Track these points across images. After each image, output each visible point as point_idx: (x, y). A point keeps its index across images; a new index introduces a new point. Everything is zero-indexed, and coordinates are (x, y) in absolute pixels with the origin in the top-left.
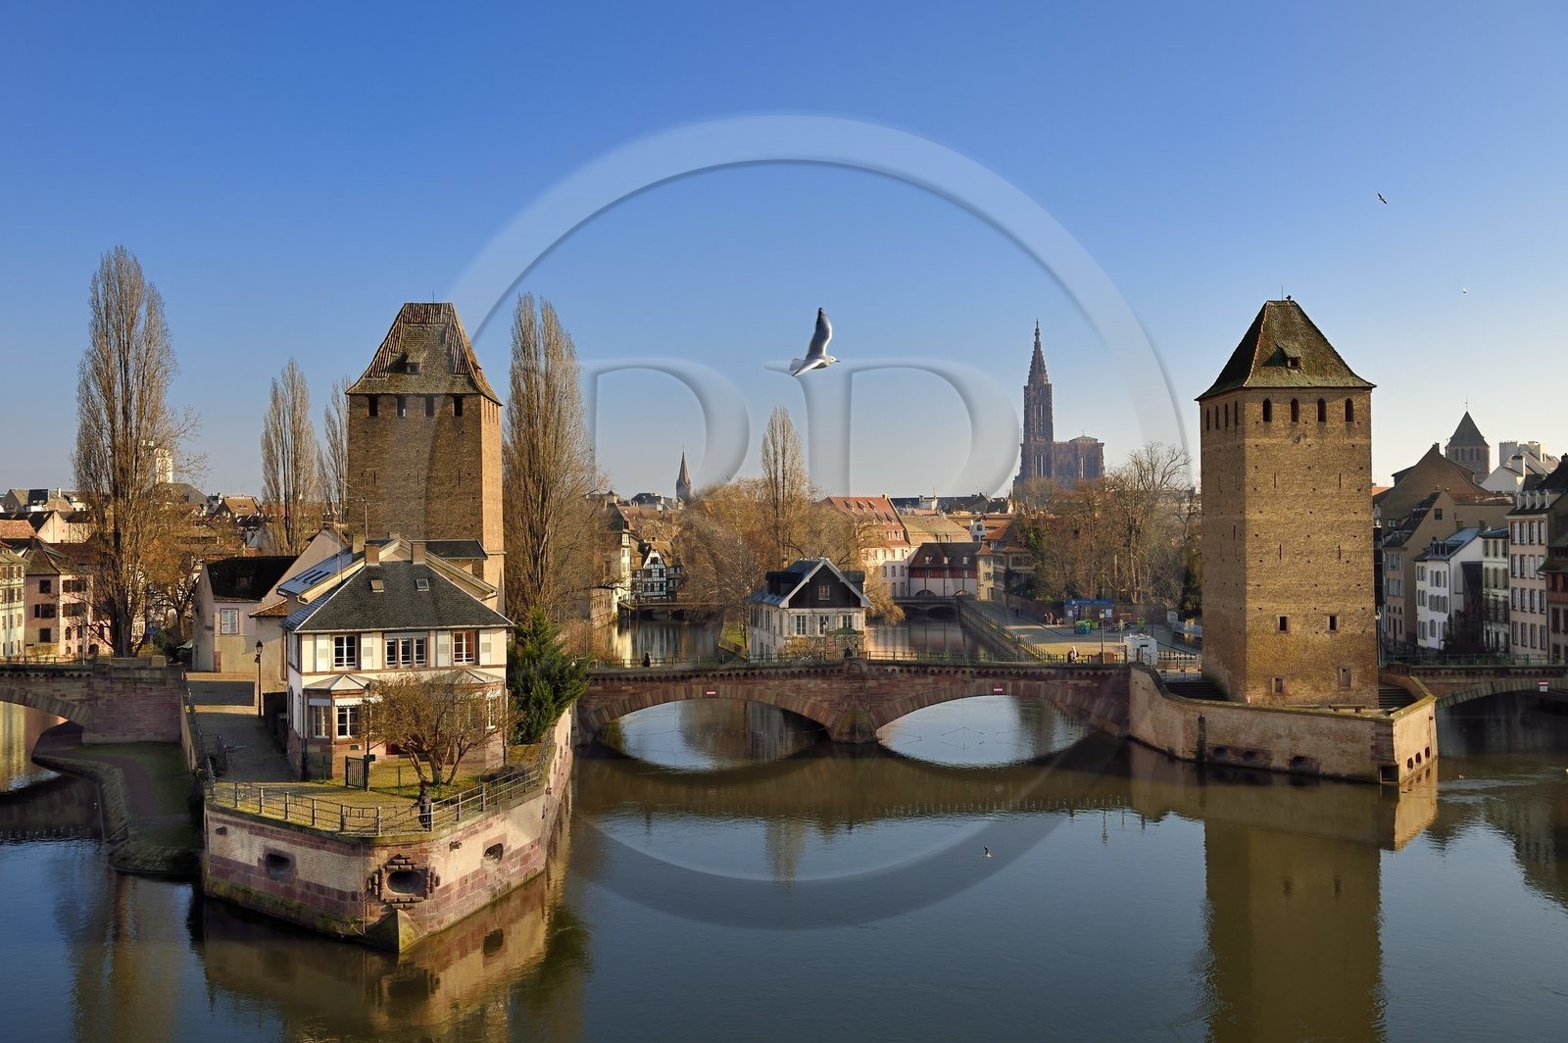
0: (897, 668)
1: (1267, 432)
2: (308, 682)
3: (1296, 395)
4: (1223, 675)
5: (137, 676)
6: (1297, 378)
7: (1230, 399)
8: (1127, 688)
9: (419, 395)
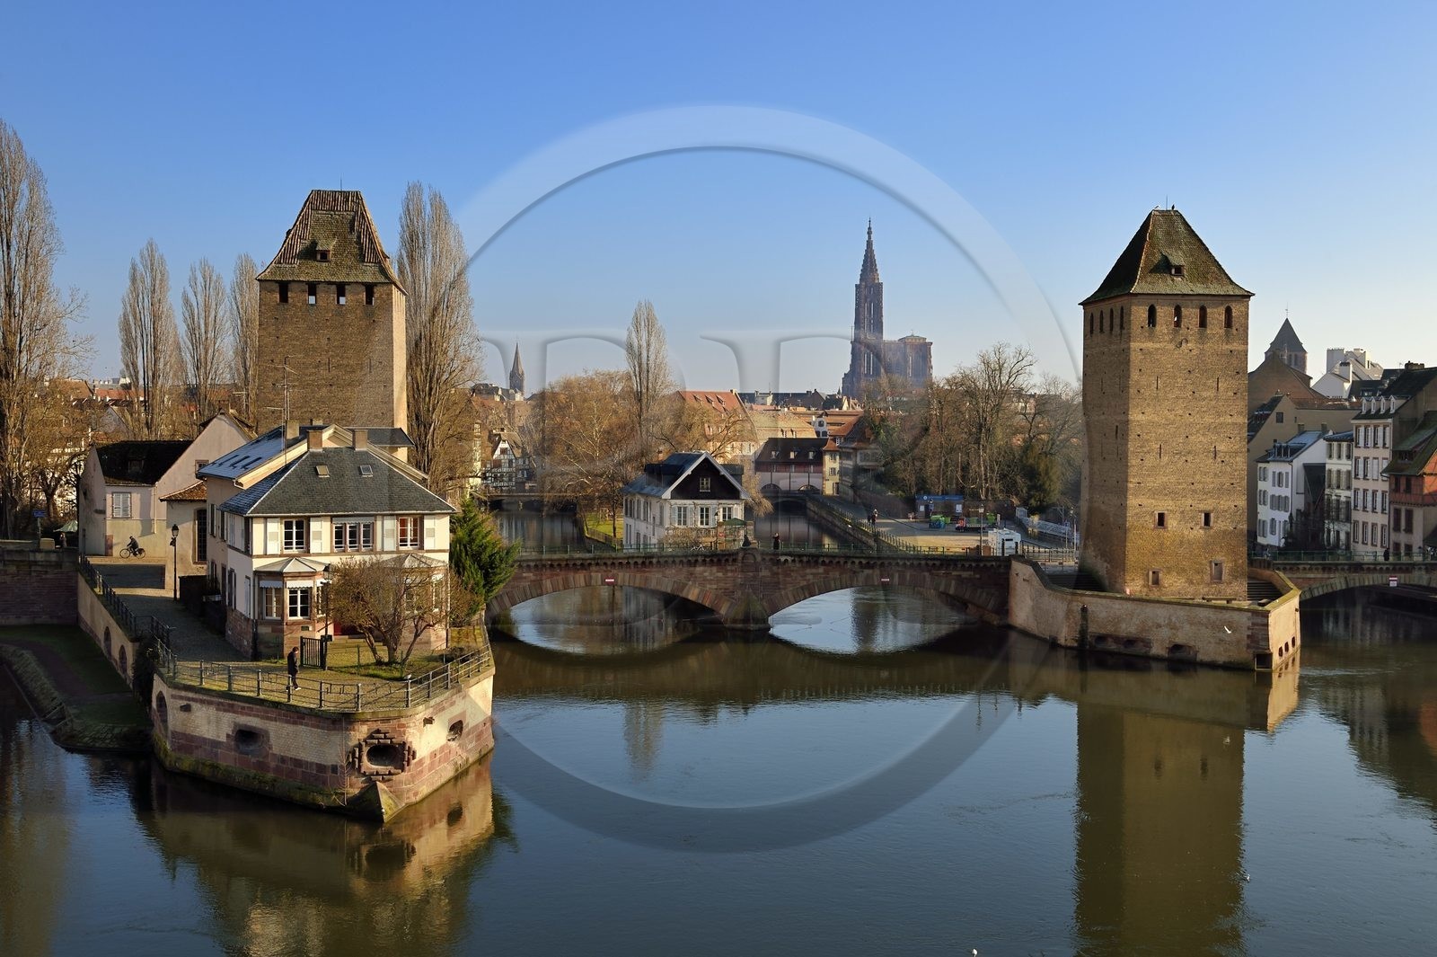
0: (789, 559)
1: (1151, 337)
2: (258, 564)
3: (1179, 301)
4: (1101, 567)
5: (32, 558)
6: (1181, 285)
7: (1116, 304)
8: (1007, 580)
9: (330, 283)
